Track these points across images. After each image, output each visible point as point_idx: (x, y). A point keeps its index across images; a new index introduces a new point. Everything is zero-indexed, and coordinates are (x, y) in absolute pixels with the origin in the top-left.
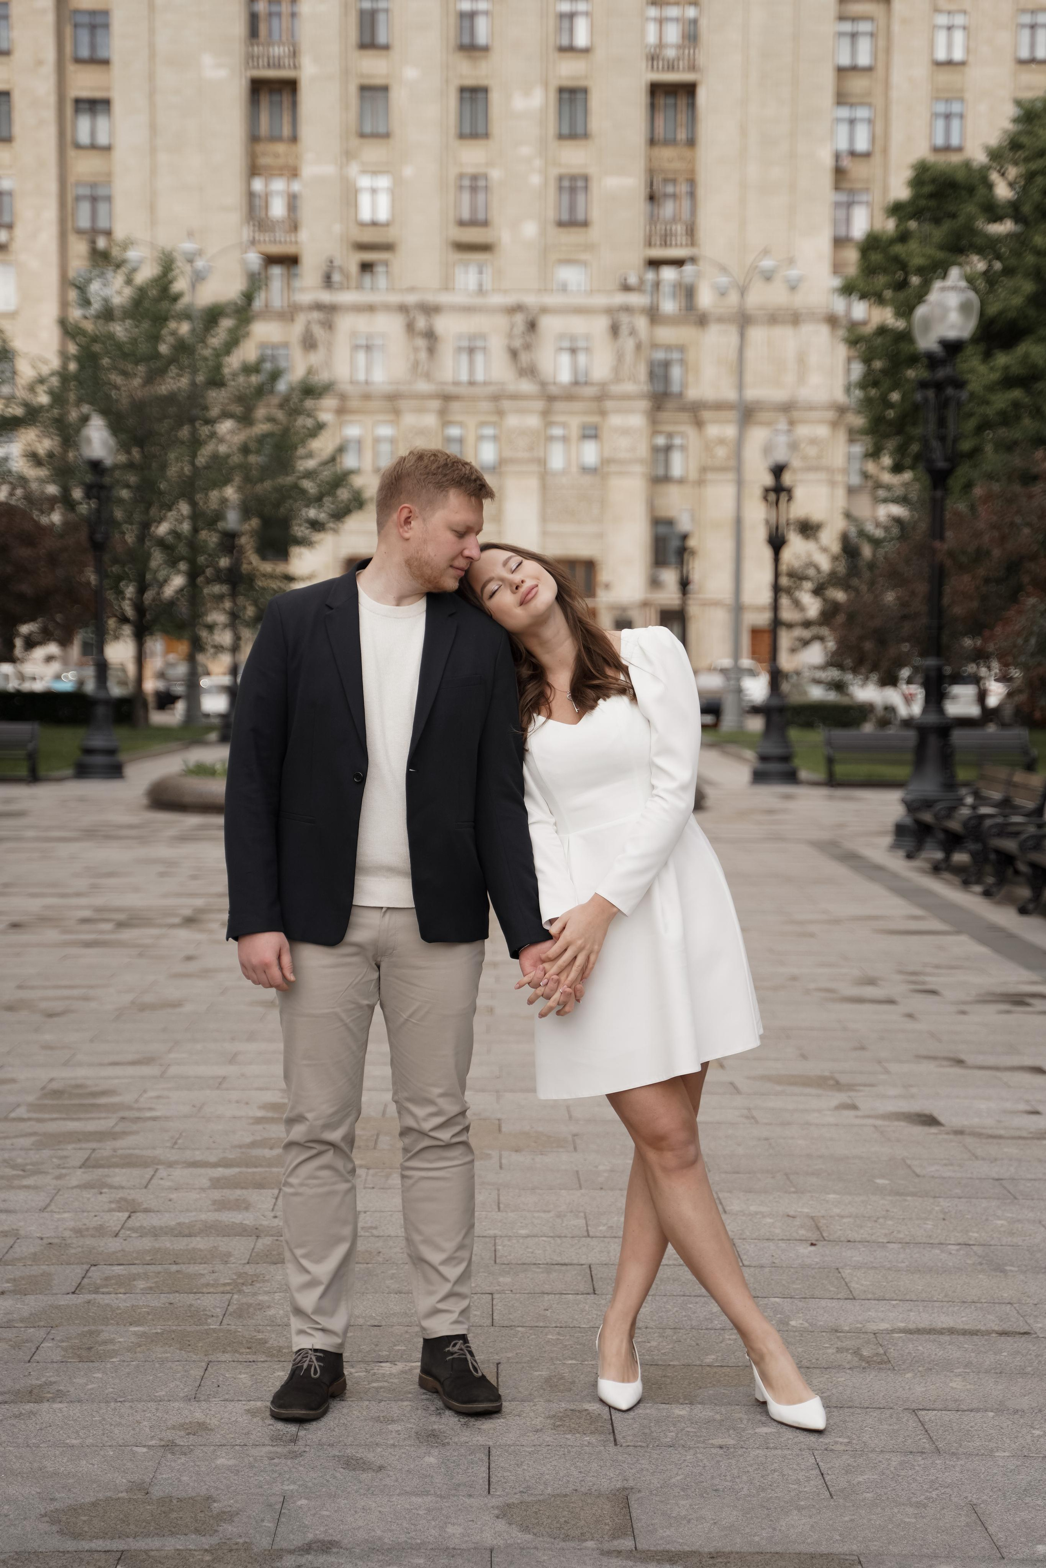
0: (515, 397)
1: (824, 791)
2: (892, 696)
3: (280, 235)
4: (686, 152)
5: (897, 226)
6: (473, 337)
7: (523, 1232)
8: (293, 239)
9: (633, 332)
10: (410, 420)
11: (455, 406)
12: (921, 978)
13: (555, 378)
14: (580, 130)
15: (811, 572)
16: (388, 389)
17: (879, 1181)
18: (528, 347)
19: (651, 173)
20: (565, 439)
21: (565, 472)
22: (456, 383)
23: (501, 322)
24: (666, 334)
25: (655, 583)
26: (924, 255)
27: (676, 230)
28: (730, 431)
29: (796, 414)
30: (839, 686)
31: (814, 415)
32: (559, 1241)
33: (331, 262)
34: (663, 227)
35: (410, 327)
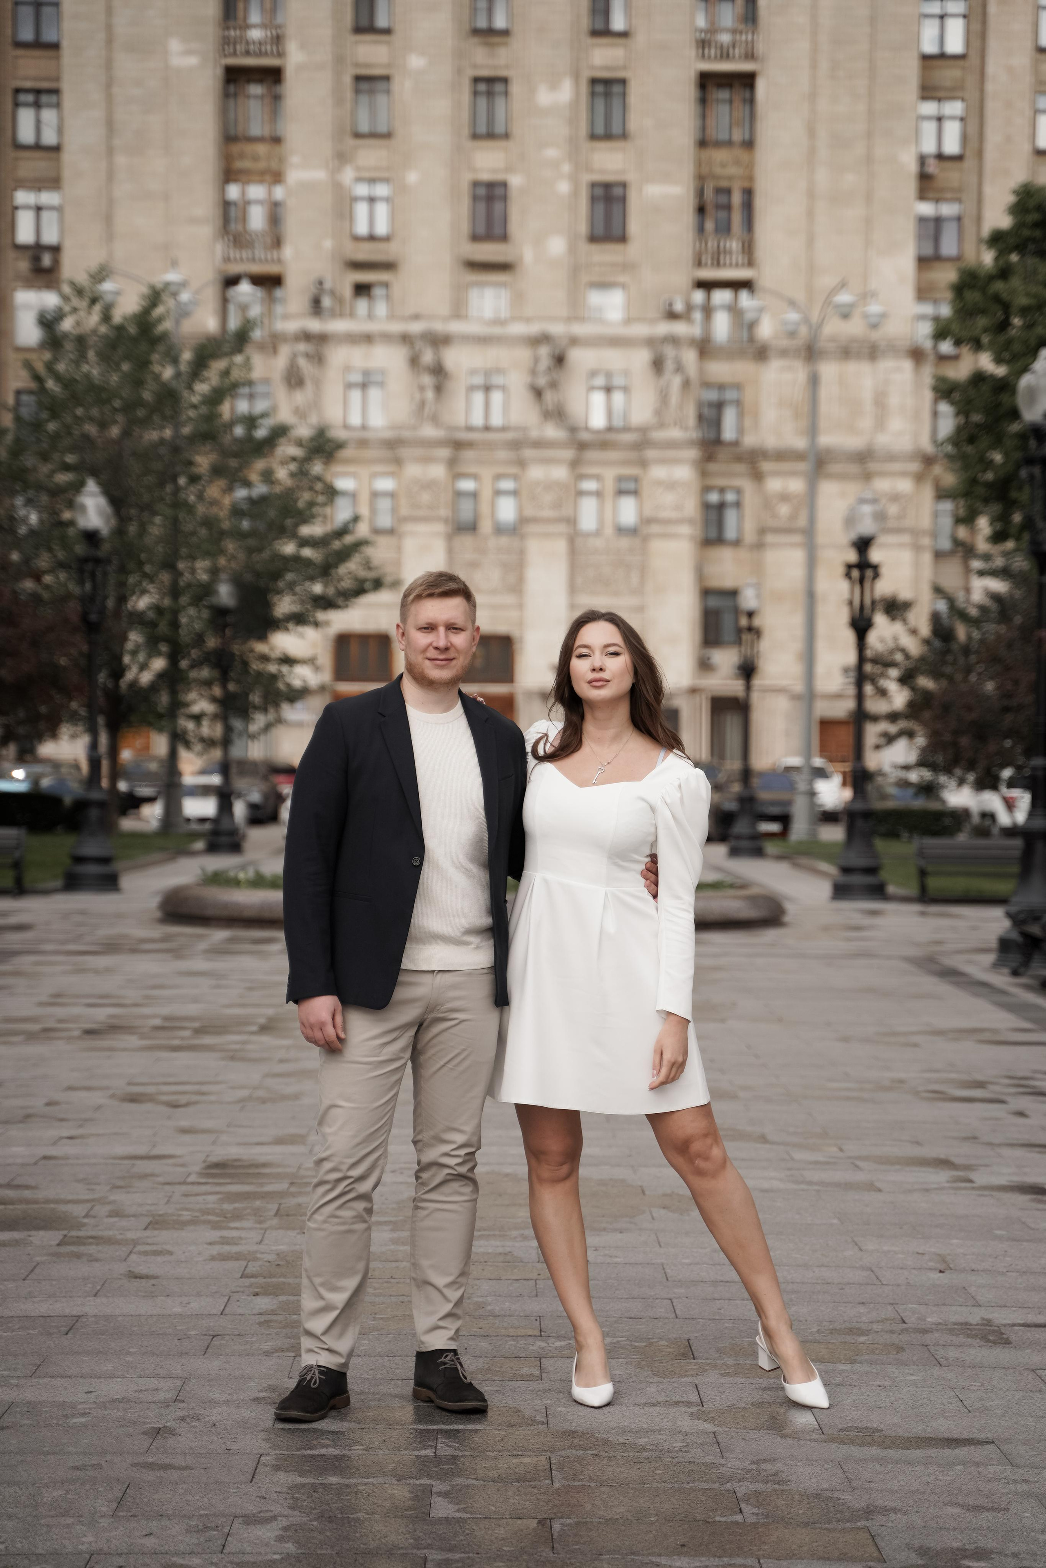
0: (539, 444)
1: (917, 908)
2: (992, 801)
3: (259, 253)
4: (742, 154)
5: (997, 259)
6: (487, 373)
7: (687, 1261)
8: (275, 257)
9: (679, 368)
10: (413, 470)
11: (468, 454)
12: (1032, 1083)
13: (586, 423)
14: (616, 129)
15: (899, 657)
16: (388, 434)
17: (998, 1232)
18: (554, 385)
19: (701, 179)
20: (599, 494)
21: (598, 533)
22: (470, 429)
23: (524, 354)
24: (719, 370)
25: (704, 665)
26: (1028, 294)
27: (731, 247)
28: (796, 485)
29: (873, 466)
30: (929, 790)
31: (897, 466)
32: (719, 1267)
33: (321, 283)
34: (716, 245)
35: (414, 361)
